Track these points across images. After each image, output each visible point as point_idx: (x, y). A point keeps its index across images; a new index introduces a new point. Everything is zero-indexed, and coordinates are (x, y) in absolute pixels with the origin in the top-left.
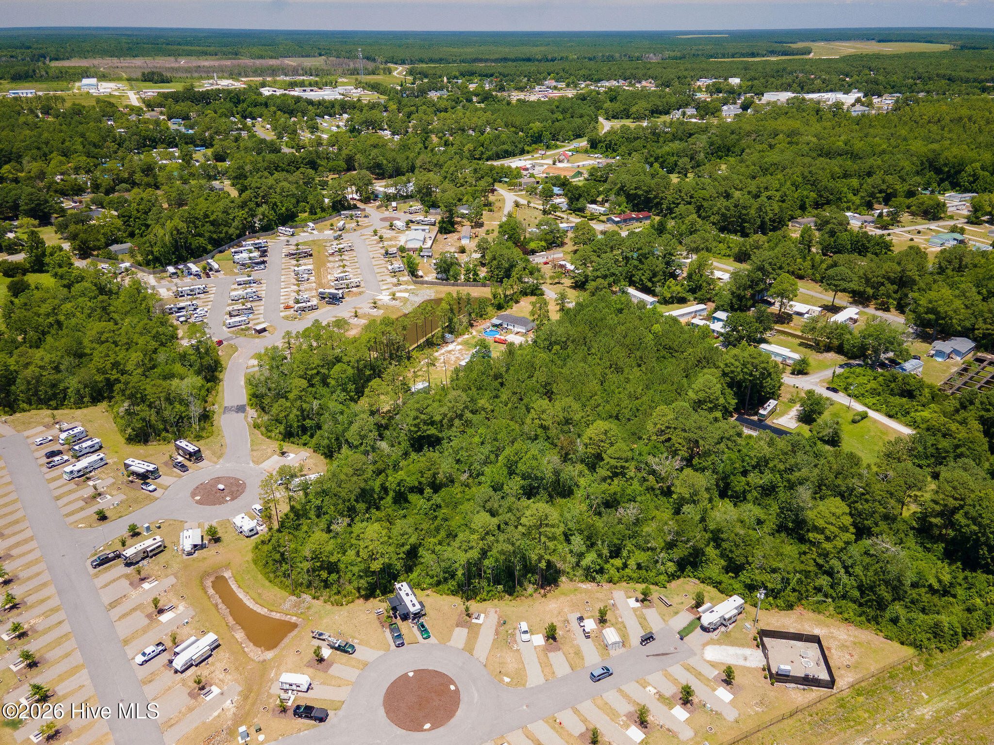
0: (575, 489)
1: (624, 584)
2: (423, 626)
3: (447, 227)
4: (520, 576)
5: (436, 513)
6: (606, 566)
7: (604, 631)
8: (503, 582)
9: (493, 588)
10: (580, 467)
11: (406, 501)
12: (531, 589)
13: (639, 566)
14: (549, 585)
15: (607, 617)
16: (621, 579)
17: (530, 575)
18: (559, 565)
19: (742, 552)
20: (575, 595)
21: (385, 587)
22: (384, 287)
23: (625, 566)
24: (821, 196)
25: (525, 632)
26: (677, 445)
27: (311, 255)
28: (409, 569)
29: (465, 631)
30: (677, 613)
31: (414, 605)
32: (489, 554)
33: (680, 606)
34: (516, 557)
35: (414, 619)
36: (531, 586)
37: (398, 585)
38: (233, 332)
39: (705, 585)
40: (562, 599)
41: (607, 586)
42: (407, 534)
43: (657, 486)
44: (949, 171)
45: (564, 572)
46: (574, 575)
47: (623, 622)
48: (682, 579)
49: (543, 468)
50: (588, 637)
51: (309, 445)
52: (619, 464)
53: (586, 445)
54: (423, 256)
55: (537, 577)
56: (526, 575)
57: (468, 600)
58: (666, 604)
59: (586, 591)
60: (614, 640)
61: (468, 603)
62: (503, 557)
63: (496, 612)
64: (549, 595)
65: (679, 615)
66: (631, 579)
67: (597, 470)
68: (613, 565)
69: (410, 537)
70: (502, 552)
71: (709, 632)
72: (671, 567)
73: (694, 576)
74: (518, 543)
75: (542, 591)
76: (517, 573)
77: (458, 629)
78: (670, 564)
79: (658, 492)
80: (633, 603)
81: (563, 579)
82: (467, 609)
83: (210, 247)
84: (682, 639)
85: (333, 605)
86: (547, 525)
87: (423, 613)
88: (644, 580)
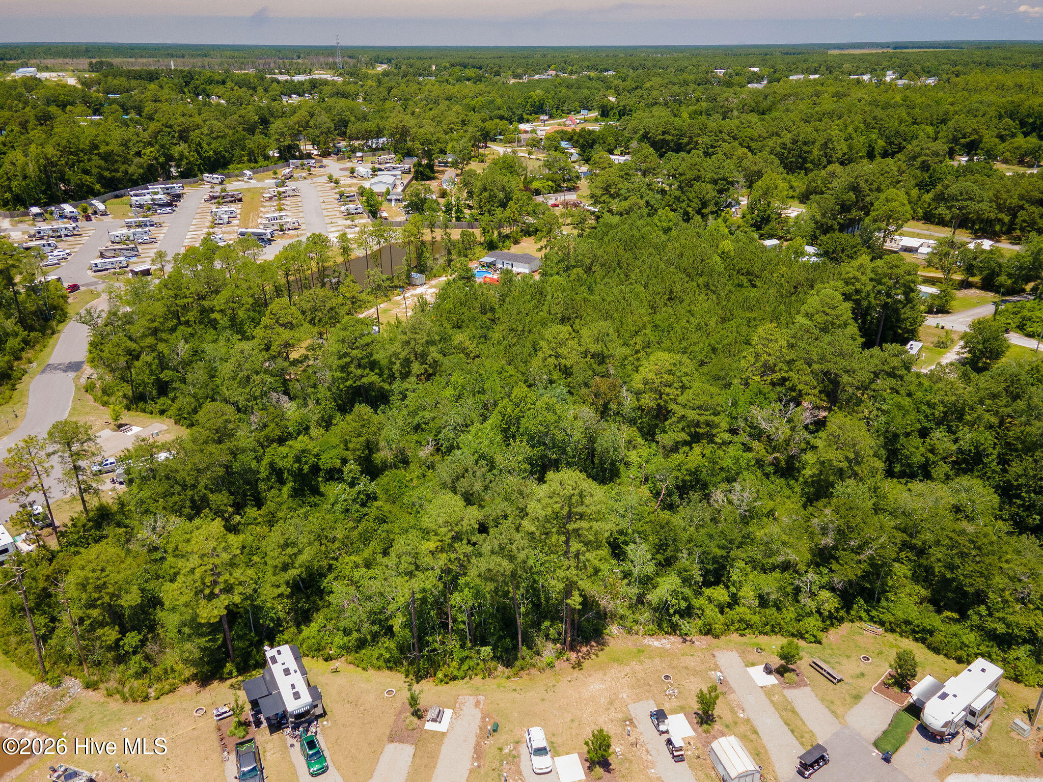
0: (622, 468)
1: (735, 636)
2: (312, 744)
3: (424, 173)
4: (527, 626)
5: (365, 510)
6: (698, 602)
7: (715, 745)
8: (492, 640)
9: (473, 654)
10: (628, 432)
11: (316, 491)
12: (549, 651)
13: (763, 602)
14: (587, 641)
15: (717, 711)
16: (727, 626)
17: (547, 623)
18: (606, 603)
19: (974, 567)
20: (641, 662)
21: (246, 656)
22: (333, 229)
23: (735, 600)
24: (891, 143)
25: (541, 751)
26: (801, 387)
27: (240, 200)
28: (303, 618)
29: (407, 750)
30: (857, 698)
31: (297, 696)
32: (462, 581)
33: (861, 682)
34: (518, 588)
35: (296, 727)
36: (550, 645)
37: (270, 652)
38: (100, 277)
39: (897, 636)
40: (615, 671)
41: (702, 642)
42: (294, 544)
43: (770, 458)
44: (1034, 123)
45: (613, 616)
46: (636, 622)
47: (748, 721)
48: (846, 625)
49: (565, 424)
50: (679, 759)
51: (169, 413)
52: (702, 419)
53: (638, 394)
54: (390, 200)
55: (561, 626)
56: (539, 624)
57: (419, 679)
58: (830, 678)
59: (662, 653)
60: (741, 769)
61: (416, 687)
62: (491, 586)
63: (477, 704)
64: (586, 664)
65: (863, 701)
66: (749, 626)
67: (658, 438)
68: (710, 600)
69: (300, 552)
70: (489, 576)
71: (941, 741)
72: (829, 601)
73: (872, 619)
74: (521, 556)
75: (573, 656)
76: (520, 621)
77: (391, 748)
78: (825, 594)
79: (770, 469)
80: (761, 678)
81: (613, 629)
82: (413, 701)
83: (98, 187)
84: (887, 760)
85: (125, 700)
86: (582, 517)
87: (319, 711)
88: (776, 629)
